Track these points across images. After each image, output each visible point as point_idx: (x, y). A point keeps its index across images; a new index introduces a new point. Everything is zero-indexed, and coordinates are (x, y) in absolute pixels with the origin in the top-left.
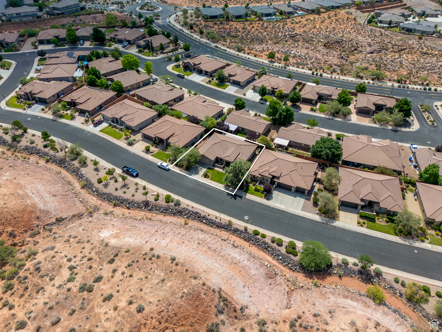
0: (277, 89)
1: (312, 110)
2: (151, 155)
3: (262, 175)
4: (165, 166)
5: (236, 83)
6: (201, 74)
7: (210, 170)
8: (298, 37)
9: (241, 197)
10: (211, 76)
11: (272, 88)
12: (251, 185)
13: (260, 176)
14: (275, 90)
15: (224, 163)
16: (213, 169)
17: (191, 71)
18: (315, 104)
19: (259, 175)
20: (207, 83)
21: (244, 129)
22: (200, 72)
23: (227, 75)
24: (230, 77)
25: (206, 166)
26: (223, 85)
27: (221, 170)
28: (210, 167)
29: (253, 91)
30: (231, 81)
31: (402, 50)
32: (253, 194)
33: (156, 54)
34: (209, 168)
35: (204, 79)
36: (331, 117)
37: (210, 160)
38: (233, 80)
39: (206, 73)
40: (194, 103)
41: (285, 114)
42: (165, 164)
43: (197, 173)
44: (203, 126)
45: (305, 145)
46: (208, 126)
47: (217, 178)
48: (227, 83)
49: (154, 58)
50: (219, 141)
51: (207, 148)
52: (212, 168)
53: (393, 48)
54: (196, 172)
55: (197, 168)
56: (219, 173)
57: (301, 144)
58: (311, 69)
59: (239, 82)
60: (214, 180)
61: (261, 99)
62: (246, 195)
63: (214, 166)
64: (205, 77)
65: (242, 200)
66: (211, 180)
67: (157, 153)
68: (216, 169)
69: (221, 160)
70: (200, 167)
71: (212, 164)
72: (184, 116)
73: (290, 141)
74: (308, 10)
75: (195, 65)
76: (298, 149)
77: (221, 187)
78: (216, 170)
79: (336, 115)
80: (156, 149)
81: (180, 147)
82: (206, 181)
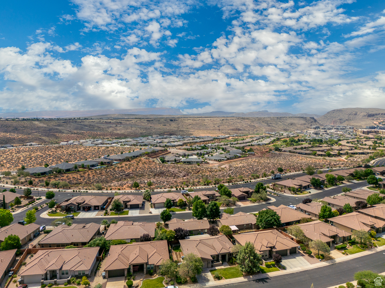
5: (134, 207)
6: (90, 211)
7: (214, 272)
8: (131, 175)
9: (267, 278)
10: (103, 209)
13: (262, 252)
14: (175, 201)
15: (220, 259)
16: (216, 270)
17: (75, 212)
19: (260, 251)
20: (105, 215)
23: (122, 203)
24: (126, 203)
25: (207, 270)
26: (122, 213)
30: (129, 207)
31: (198, 172)
32: (270, 271)
33: (12, 209)
34: (211, 271)
35: (98, 214)
37: (209, 262)
38: (131, 205)
39: (96, 208)
43: (207, 280)
44: (161, 240)
45: (246, 224)
47: (229, 275)
48: (125, 210)
50: (198, 242)
52: (213, 269)
53: (193, 171)
54: (205, 280)
55: (201, 276)
56: (225, 270)
57: (244, 225)
60: (229, 278)
64: (97, 212)
65: (271, 280)
66: (226, 278)
68: (217, 268)
70: (203, 274)
71: (210, 265)
72: (127, 241)
73: (236, 226)
74: (120, 159)
75: (79, 204)
77: (241, 279)
78: (219, 269)
79: (229, 205)
80: (138, 281)
82: (225, 282)
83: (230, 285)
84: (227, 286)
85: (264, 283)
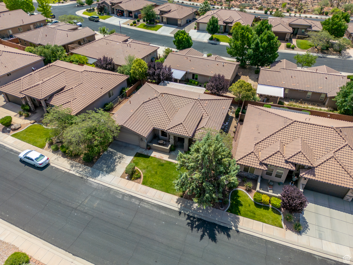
0: (231, 23)
1: (288, 47)
2: (13, 136)
3: (266, 165)
4: (34, 158)
5: (171, 22)
6: (122, 17)
7: (141, 160)
9: (226, 230)
10: (136, 17)
11: (224, 22)
12: (241, 190)
13: (264, 168)
14: (230, 25)
15: (172, 141)
16: (148, 157)
17: (109, 14)
18: (290, 40)
19: (261, 164)
20: (131, 25)
21: (197, 75)
22: (121, 13)
23: (158, 12)
24: (163, 14)
25: (133, 149)
26: (154, 27)
27: (165, 157)
28: (140, 151)
29: (196, 30)
30: (165, 20)
32: (253, 217)
34: (138, 155)
35: (127, 22)
36: (320, 55)
37: (141, 138)
38: (168, 19)
39: (130, 14)
40: (108, 41)
41: (265, 44)
42: (34, 155)
43: (111, 169)
44: (123, 73)
45: (314, 93)
46: (131, 71)
47: (158, 179)
48: (159, 24)
49: (61, 5)
50: (155, 96)
51: (132, 112)
52: (145, 153)
54: (108, 167)
55: (111, 155)
56: (162, 165)
57: (306, 92)
58: (261, 9)
59: (176, 20)
60: (152, 185)
61: (211, 39)
62: (236, 221)
63: (149, 148)
64: (128, 20)
65: (232, 239)
66: (144, 183)
67: (26, 131)
68: (155, 154)
69: (164, 133)
70: (119, 154)
71: (144, 144)
72: (91, 61)
73: (285, 89)
75: (113, 4)
76: (301, 103)
78: (155, 158)
79: (326, 51)
80: (28, 121)
81: (73, 114)
82: (133, 189)
83: (133, 200)
84: (126, 199)
85: (206, 237)
